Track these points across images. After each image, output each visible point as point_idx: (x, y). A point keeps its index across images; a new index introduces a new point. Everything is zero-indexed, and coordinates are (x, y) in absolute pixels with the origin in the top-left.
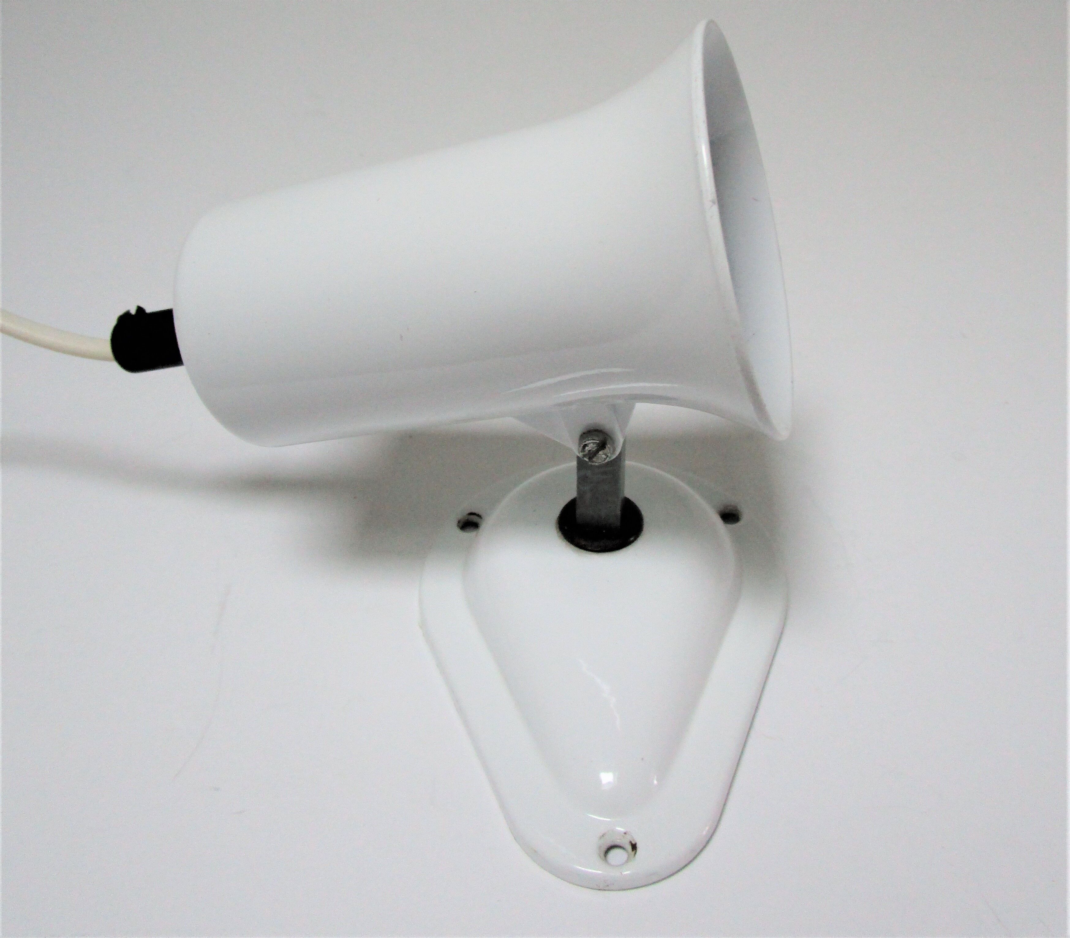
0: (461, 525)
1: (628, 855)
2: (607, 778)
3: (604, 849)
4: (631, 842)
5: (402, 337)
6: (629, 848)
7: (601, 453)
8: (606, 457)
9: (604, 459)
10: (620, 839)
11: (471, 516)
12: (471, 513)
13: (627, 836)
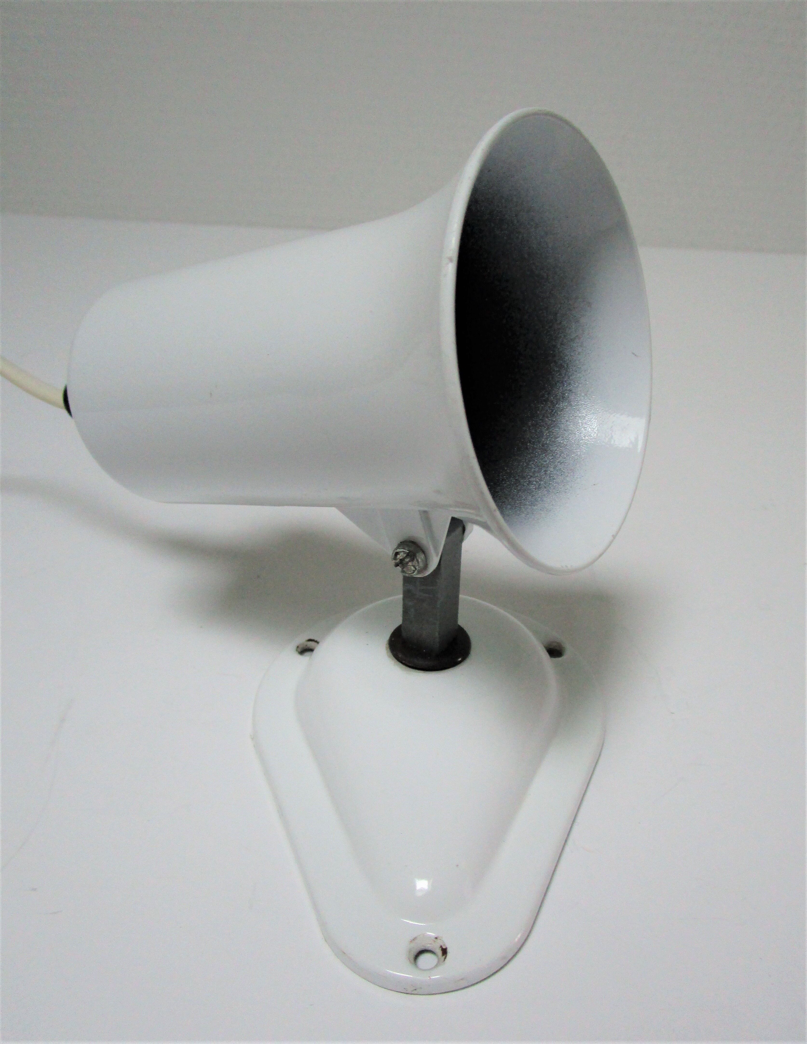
0: (299, 650)
1: (438, 959)
2: (422, 885)
3: (414, 953)
4: (441, 947)
6: (439, 952)
10: (430, 944)
11: (310, 642)
12: (310, 640)
13: (438, 941)
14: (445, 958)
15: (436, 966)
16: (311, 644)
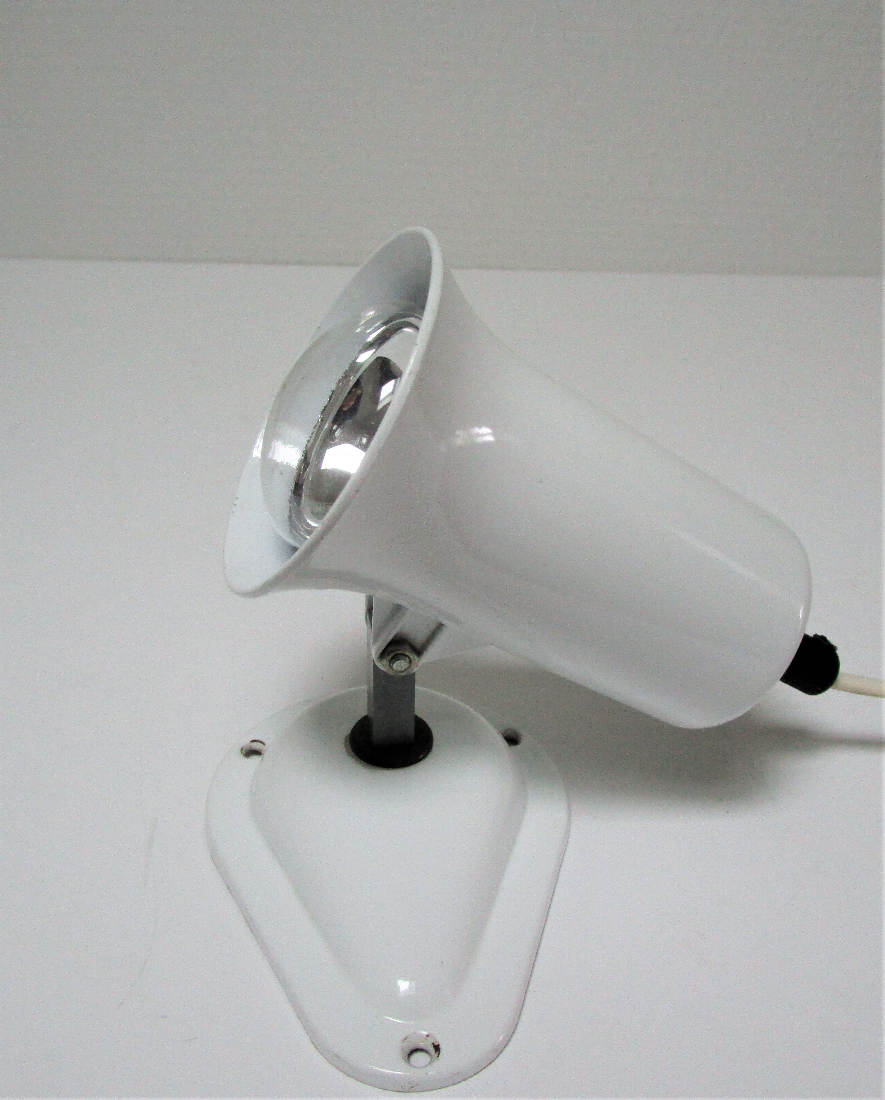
0: (244, 751)
1: (432, 1057)
2: (404, 985)
3: (407, 1050)
4: (433, 1044)
6: (432, 1050)
10: (423, 1042)
11: (255, 744)
12: (254, 741)
13: (430, 1038)
14: (439, 1054)
15: (430, 1063)
16: (257, 746)
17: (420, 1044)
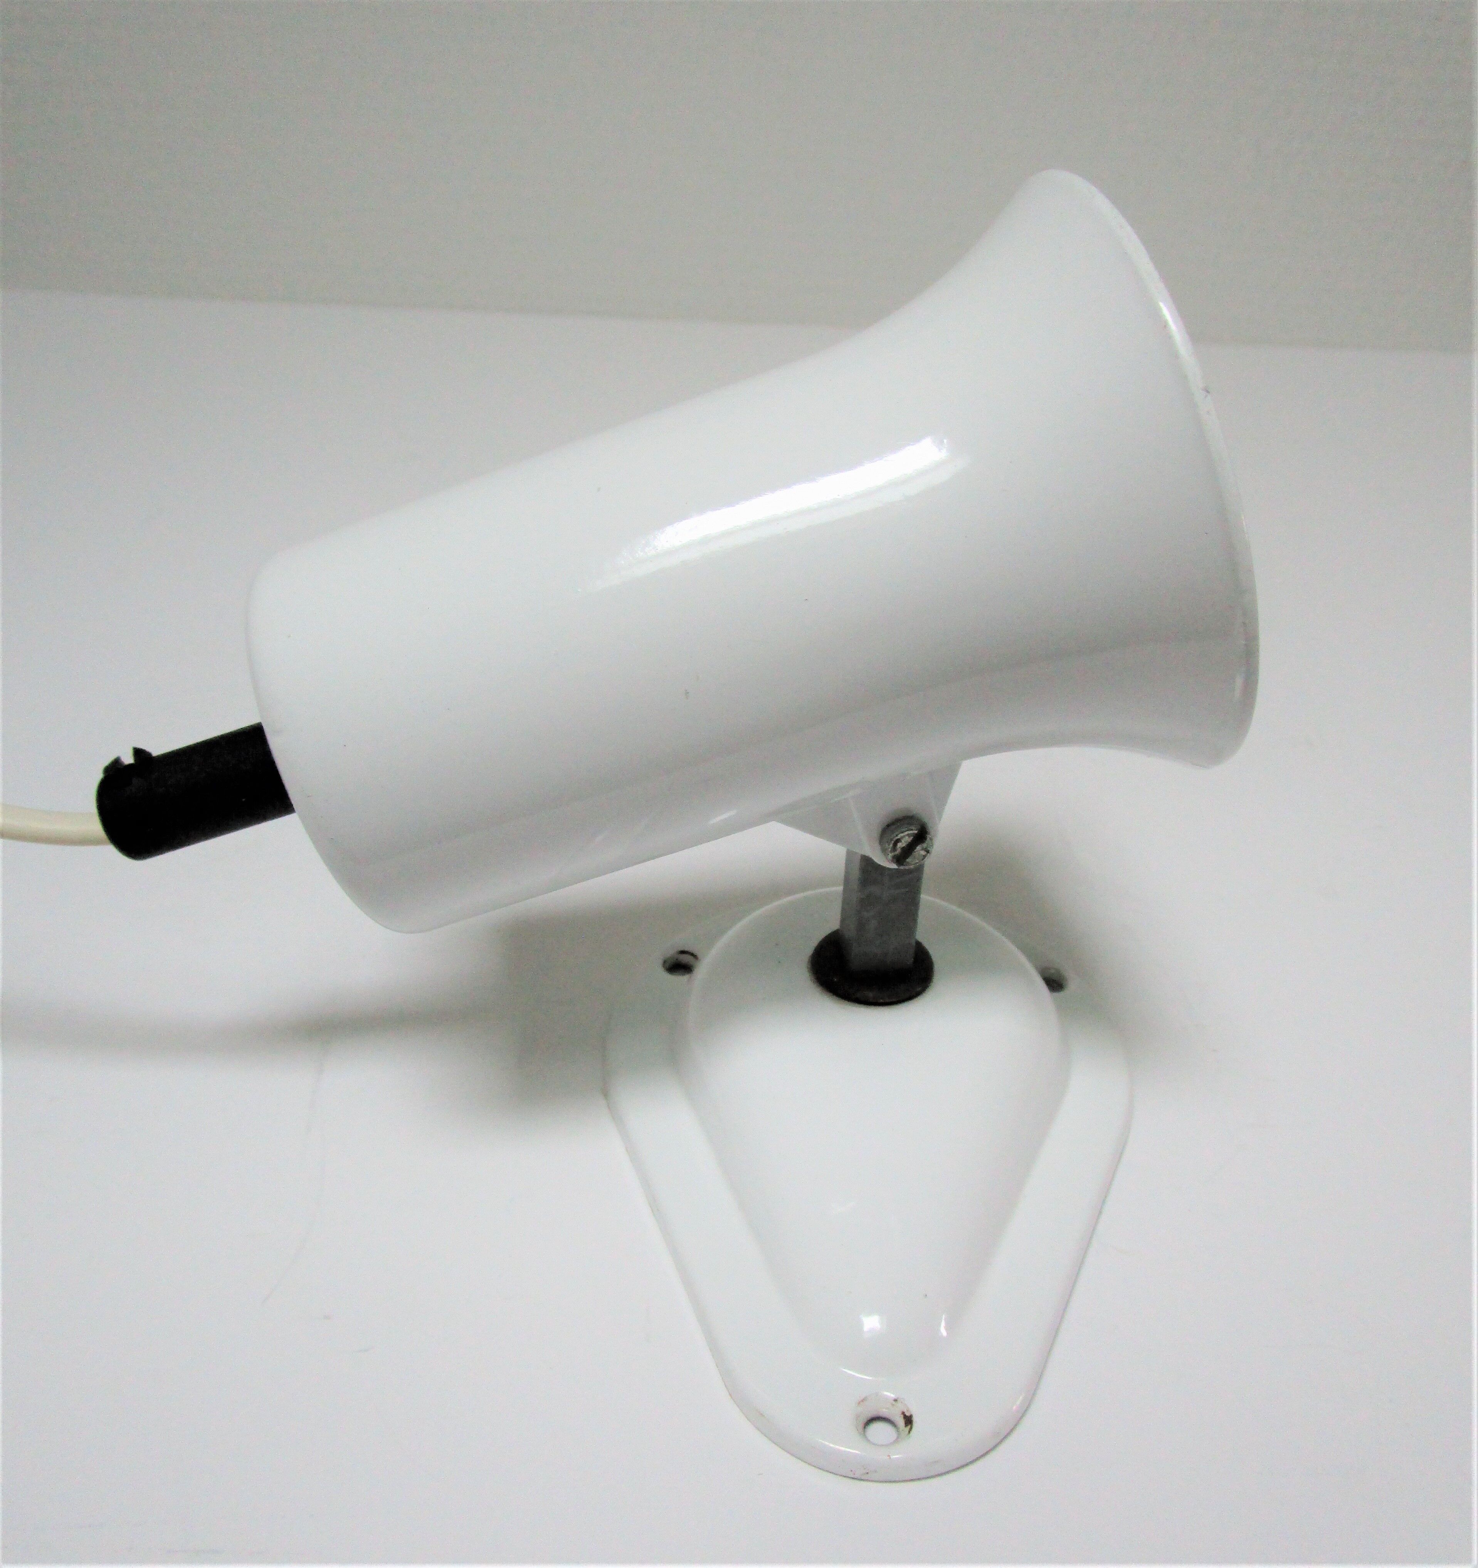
0: (667, 965)
1: (899, 1433)
2: (871, 1323)
3: (864, 1419)
4: (903, 1413)
5: (688, 693)
6: (901, 1422)
7: (918, 848)
8: (926, 853)
9: (922, 857)
10: (888, 1408)
11: (683, 955)
12: (683, 952)
13: (899, 1404)
14: (910, 1429)
15: (895, 1441)
16: (685, 959)
17: (884, 1410)
